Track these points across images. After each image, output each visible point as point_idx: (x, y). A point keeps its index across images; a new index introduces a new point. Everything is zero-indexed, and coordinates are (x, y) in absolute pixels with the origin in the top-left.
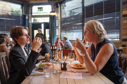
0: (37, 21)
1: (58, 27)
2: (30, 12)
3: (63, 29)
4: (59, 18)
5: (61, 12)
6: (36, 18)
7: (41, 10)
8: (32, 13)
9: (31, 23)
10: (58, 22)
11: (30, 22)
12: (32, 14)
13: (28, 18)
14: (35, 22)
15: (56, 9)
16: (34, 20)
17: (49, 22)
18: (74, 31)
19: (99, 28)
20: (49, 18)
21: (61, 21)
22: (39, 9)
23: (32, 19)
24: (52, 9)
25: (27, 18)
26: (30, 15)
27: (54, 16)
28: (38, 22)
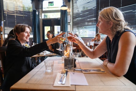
0: (48, 16)
1: (70, 23)
2: (40, 7)
3: (75, 25)
4: (71, 14)
5: (73, 6)
6: (46, 14)
7: (52, 5)
8: (42, 8)
9: (42, 19)
10: (70, 18)
11: (40, 18)
12: (42, 10)
13: (39, 14)
14: (45, 18)
15: (68, 4)
16: (45, 16)
17: (60, 17)
18: (87, 27)
19: (114, 17)
20: (60, 13)
21: (73, 17)
22: (50, 4)
23: (43, 14)
24: (63, 3)
25: (37, 13)
26: (40, 10)
27: (66, 11)
28: (49, 18)
